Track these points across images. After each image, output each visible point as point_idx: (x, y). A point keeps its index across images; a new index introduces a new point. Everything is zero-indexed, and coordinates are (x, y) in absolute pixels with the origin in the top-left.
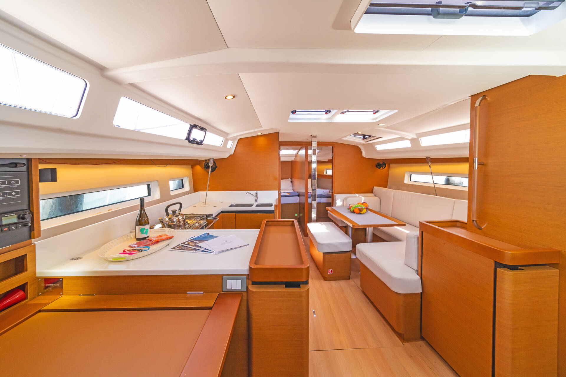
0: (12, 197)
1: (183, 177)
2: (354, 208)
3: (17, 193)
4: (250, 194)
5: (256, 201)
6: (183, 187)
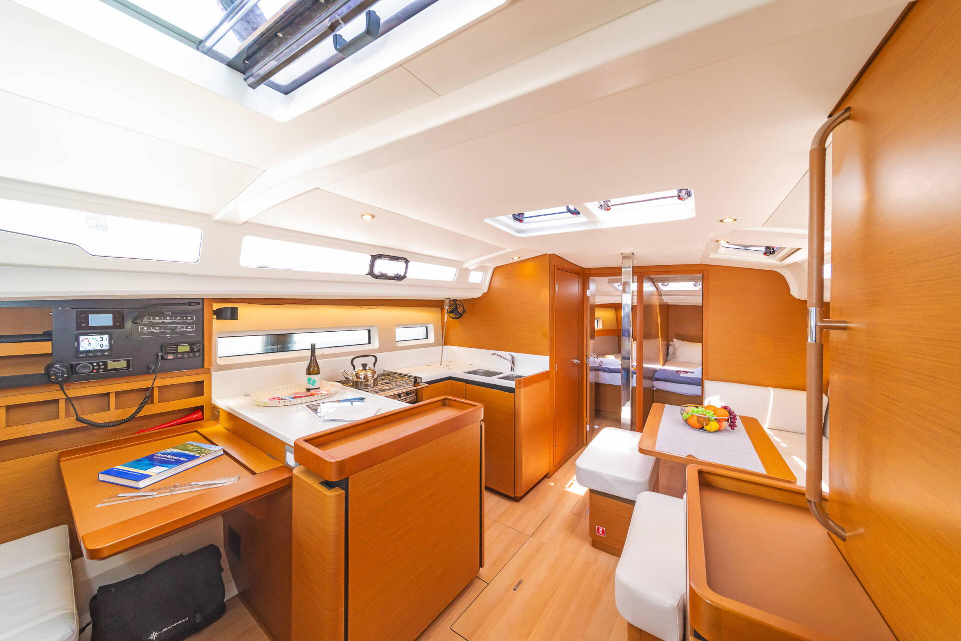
0: (188, 330)
1: (428, 324)
2: (689, 415)
3: (192, 327)
4: (498, 355)
5: (512, 369)
6: (427, 338)
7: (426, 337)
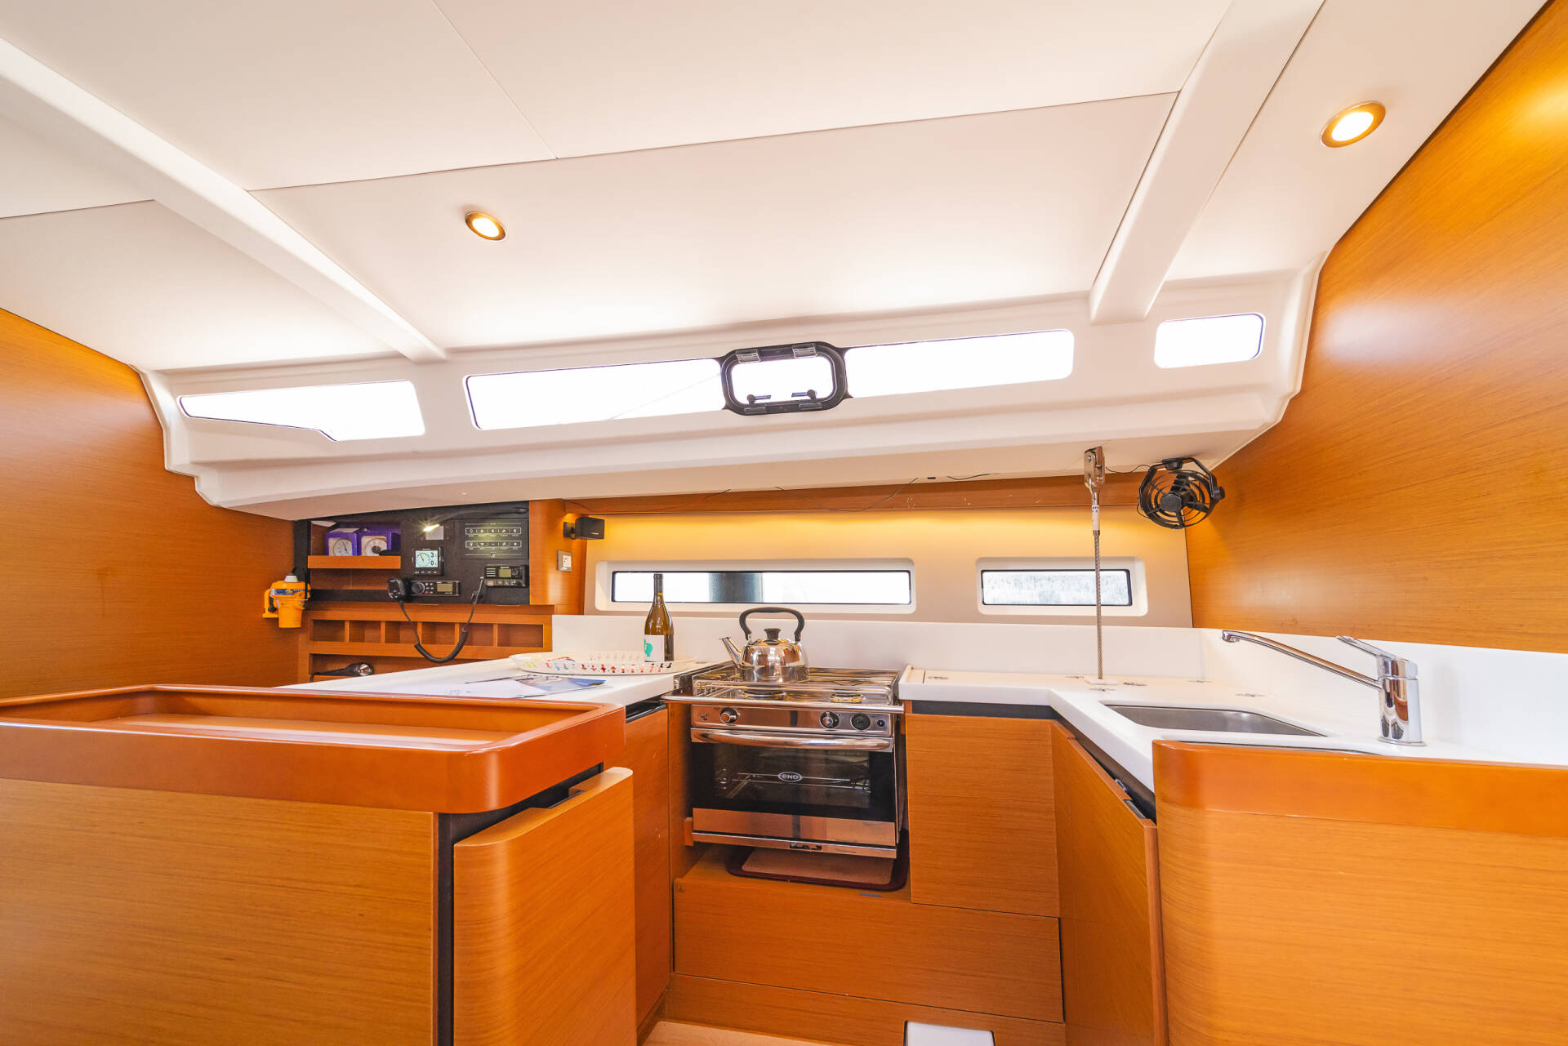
0: (514, 548)
3: (518, 544)
6: (1130, 604)
7: (1127, 602)
